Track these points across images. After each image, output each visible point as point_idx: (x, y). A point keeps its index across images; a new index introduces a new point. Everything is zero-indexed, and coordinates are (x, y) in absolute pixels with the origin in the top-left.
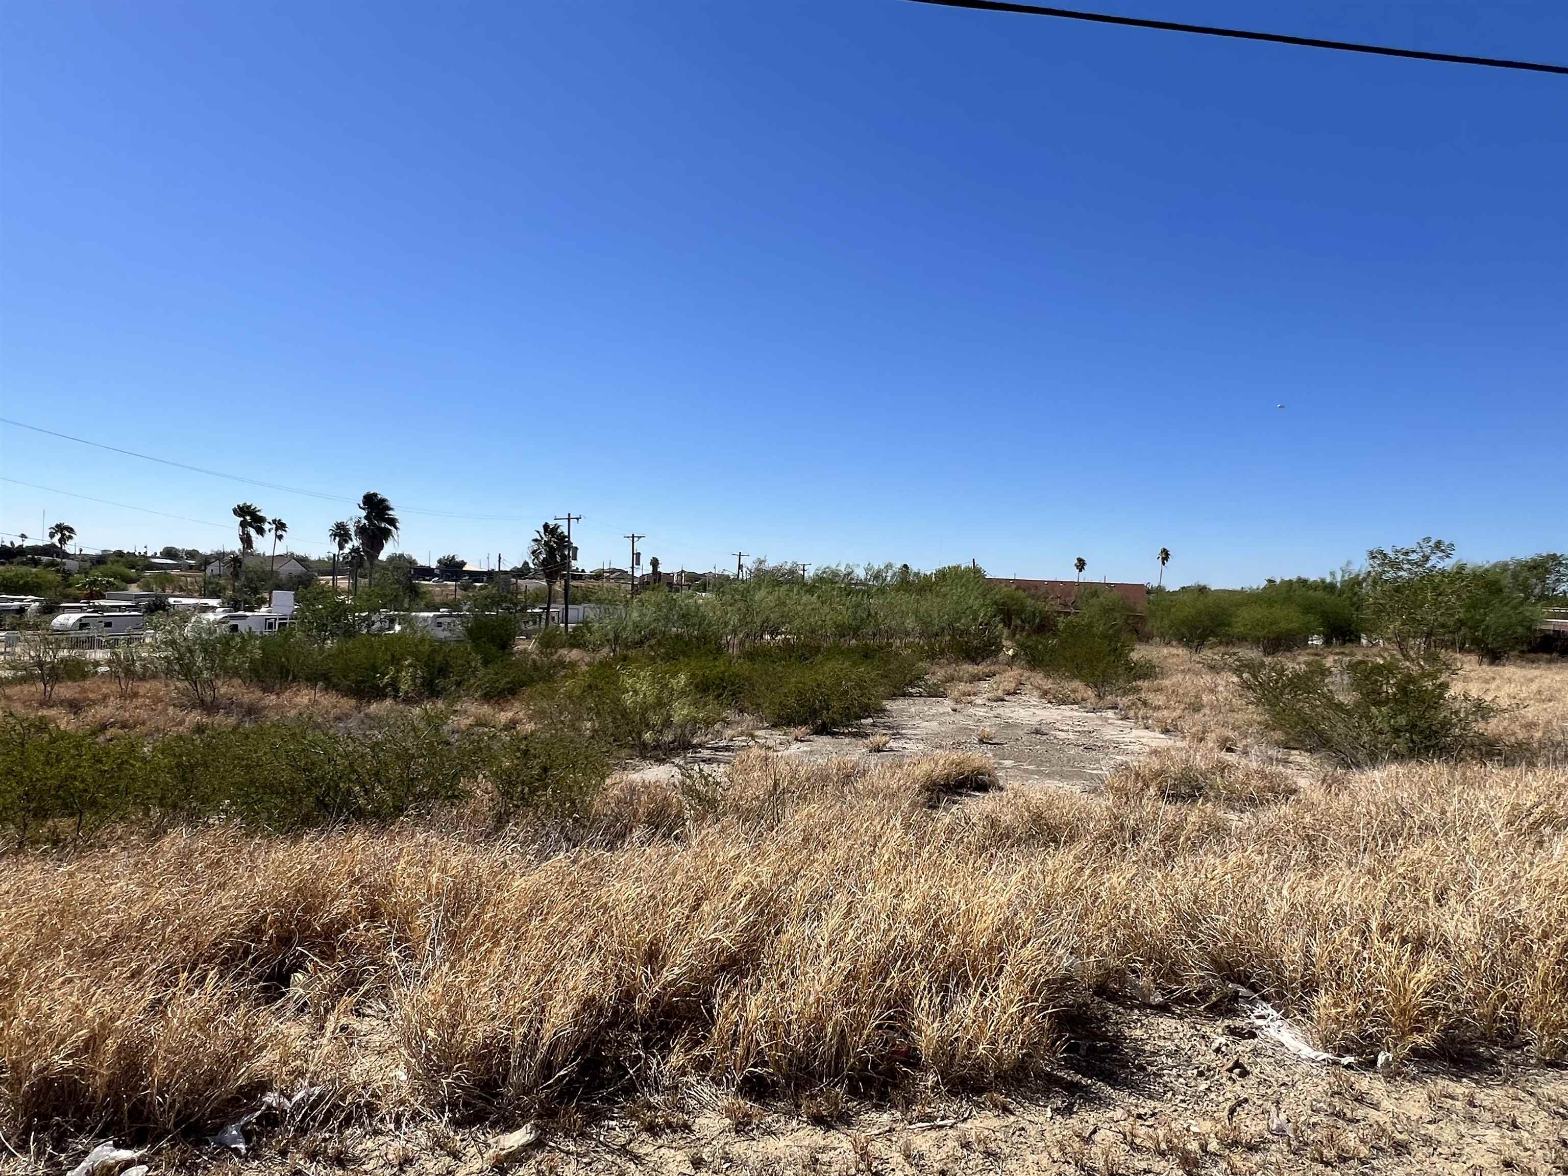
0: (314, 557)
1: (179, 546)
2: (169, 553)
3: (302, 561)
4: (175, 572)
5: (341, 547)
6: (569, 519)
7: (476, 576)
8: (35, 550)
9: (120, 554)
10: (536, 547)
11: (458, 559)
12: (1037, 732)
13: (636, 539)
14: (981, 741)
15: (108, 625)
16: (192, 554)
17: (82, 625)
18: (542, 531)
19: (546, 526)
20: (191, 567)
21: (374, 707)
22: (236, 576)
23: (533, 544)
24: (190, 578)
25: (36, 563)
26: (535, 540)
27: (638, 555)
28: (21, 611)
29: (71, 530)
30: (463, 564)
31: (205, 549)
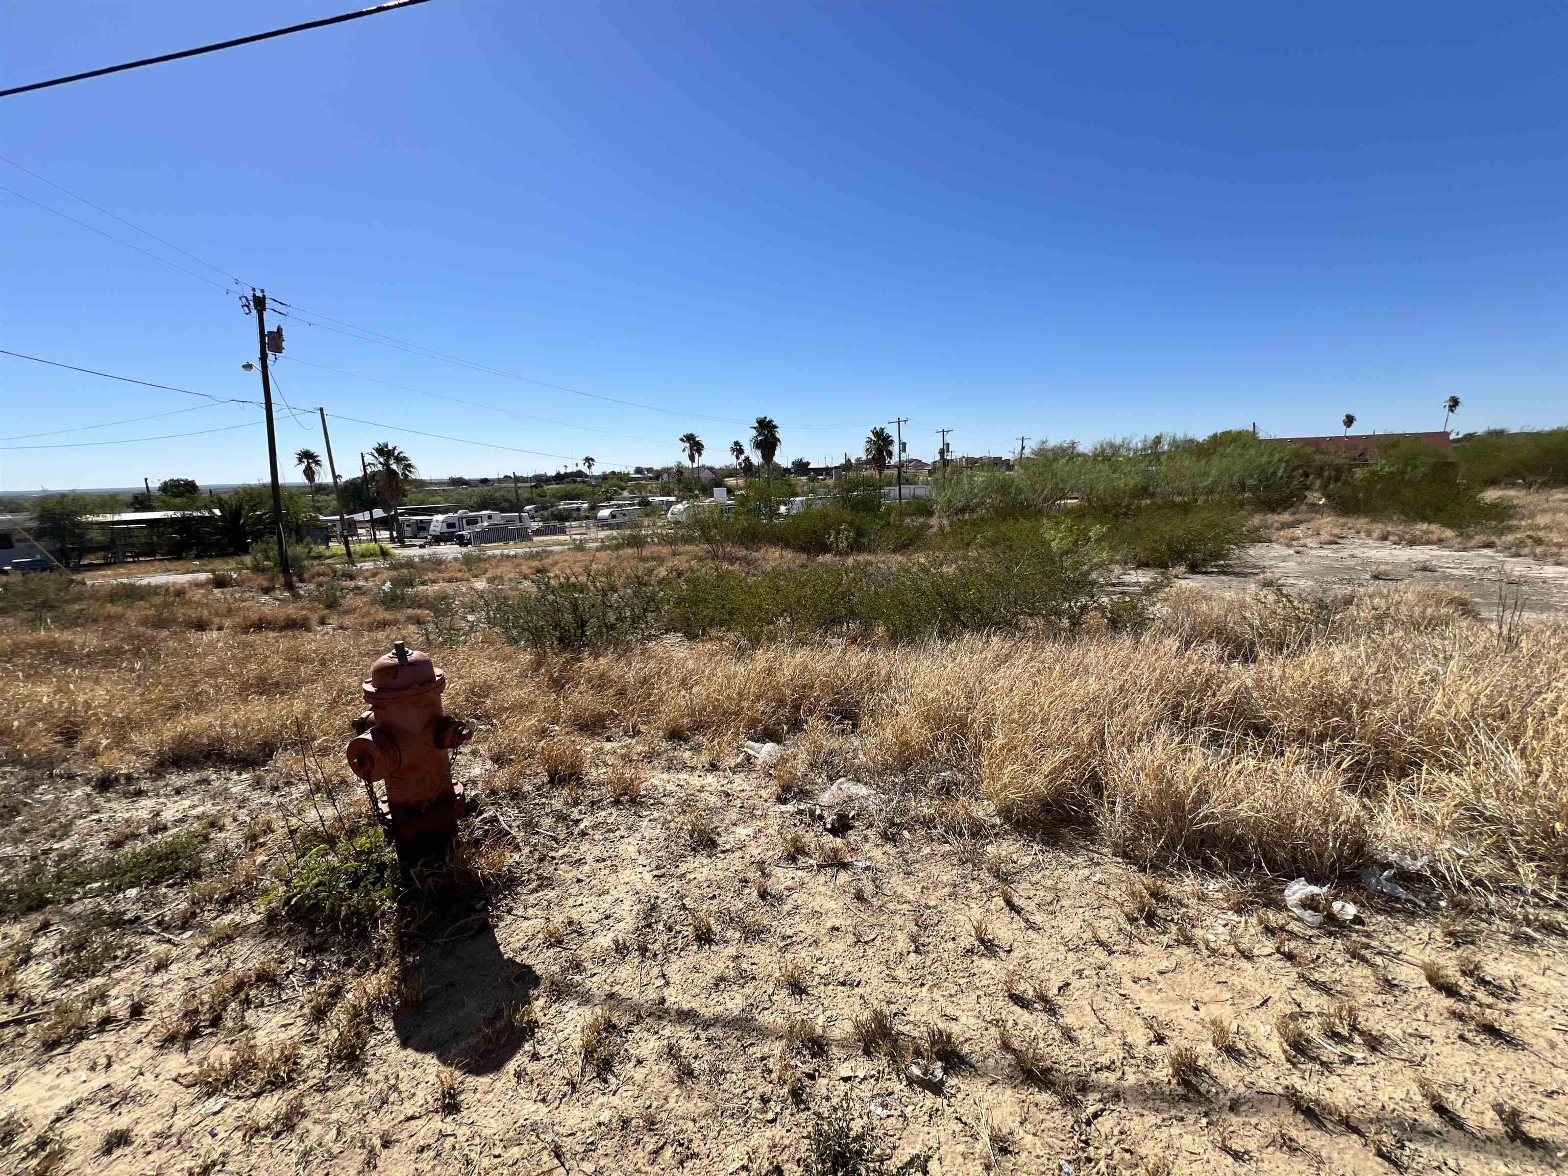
0: (717, 467)
1: (643, 466)
2: (639, 470)
3: (711, 469)
4: (643, 482)
5: (738, 458)
7: (818, 471)
8: (572, 474)
9: (613, 473)
11: (805, 461)
12: (1425, 569)
14: (1376, 577)
15: (625, 515)
16: (650, 470)
17: (613, 516)
20: (651, 478)
21: (820, 559)
22: (679, 481)
23: (867, 444)
24: (654, 484)
25: (575, 482)
26: (869, 441)
28: (578, 509)
29: (592, 460)
30: (808, 463)
31: (657, 467)
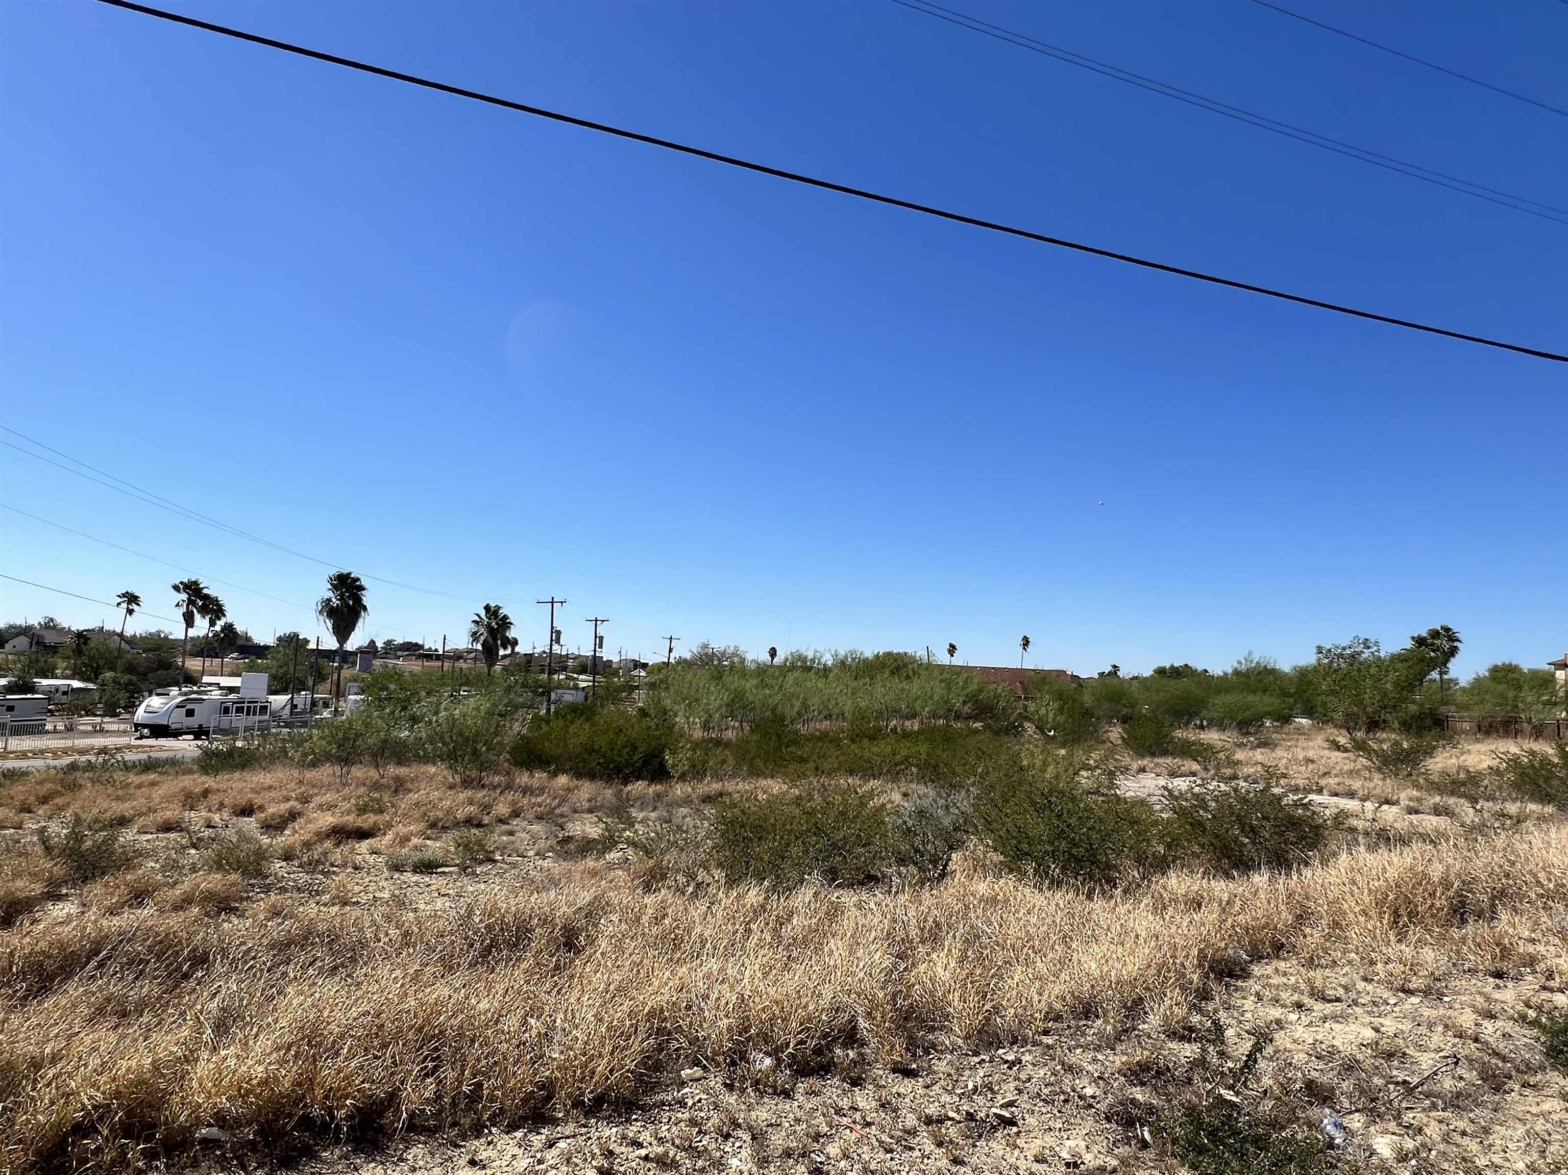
6: (552, 603)
10: (475, 629)
13: (599, 623)
15: (10, 709)
18: (483, 613)
19: (487, 608)
23: (473, 625)
26: (474, 621)
27: (601, 638)
